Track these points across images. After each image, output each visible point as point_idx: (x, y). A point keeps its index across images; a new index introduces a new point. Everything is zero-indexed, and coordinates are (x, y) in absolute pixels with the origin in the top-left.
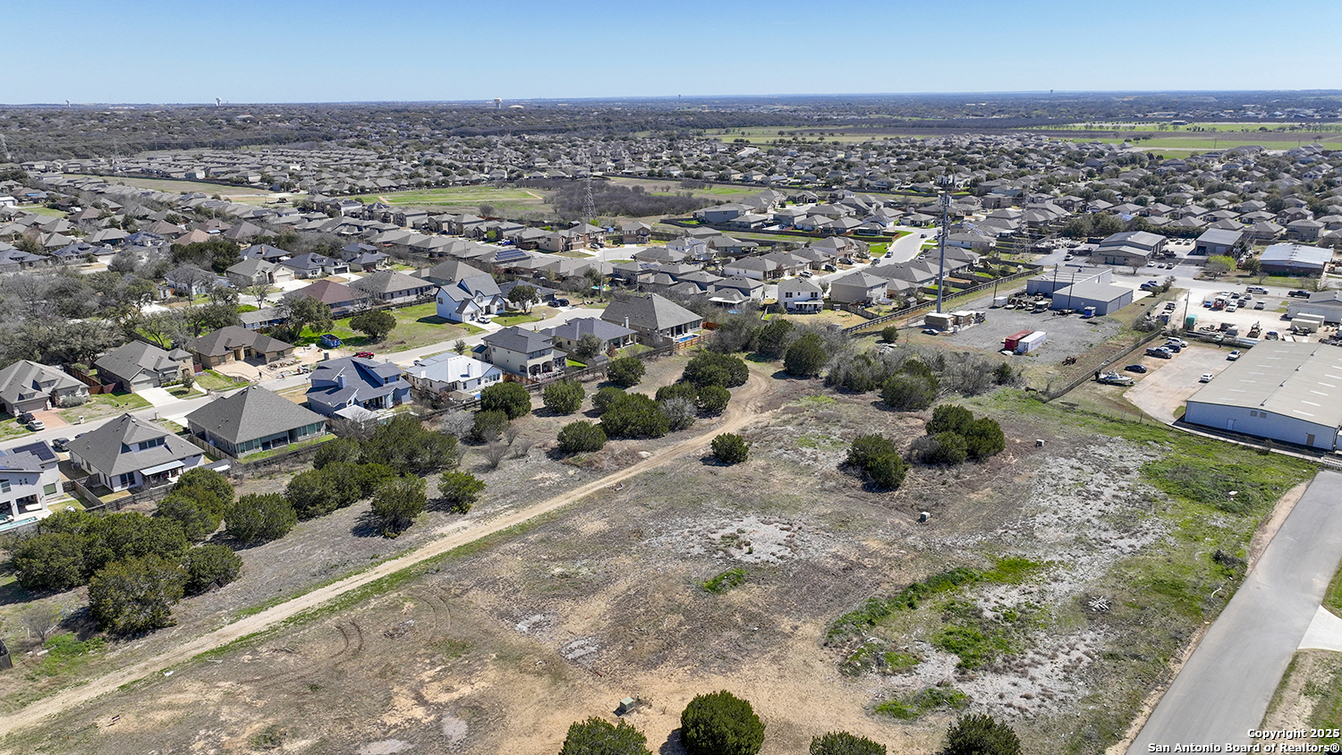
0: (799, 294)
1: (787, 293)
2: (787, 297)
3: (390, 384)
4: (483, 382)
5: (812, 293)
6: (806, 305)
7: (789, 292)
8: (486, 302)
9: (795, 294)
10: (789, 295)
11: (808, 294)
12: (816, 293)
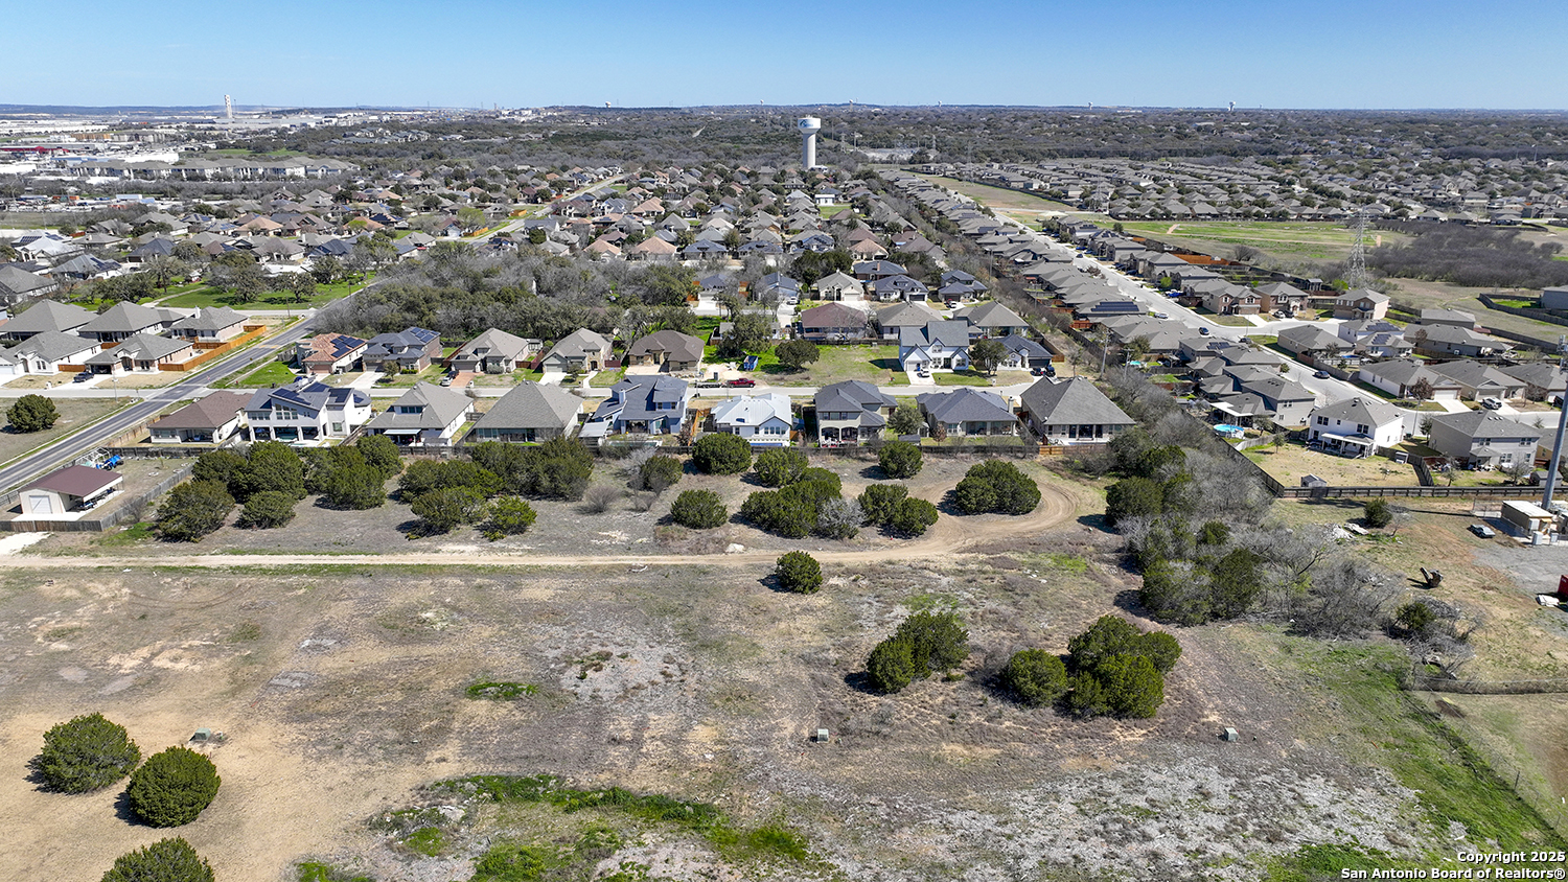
0: (1339, 423)
1: (1320, 418)
2: (1320, 422)
3: (663, 410)
4: (762, 431)
5: (1360, 426)
6: (1347, 443)
7: (1324, 416)
8: (947, 354)
9: (1332, 422)
10: (1323, 421)
11: (1352, 426)
12: (1366, 427)
